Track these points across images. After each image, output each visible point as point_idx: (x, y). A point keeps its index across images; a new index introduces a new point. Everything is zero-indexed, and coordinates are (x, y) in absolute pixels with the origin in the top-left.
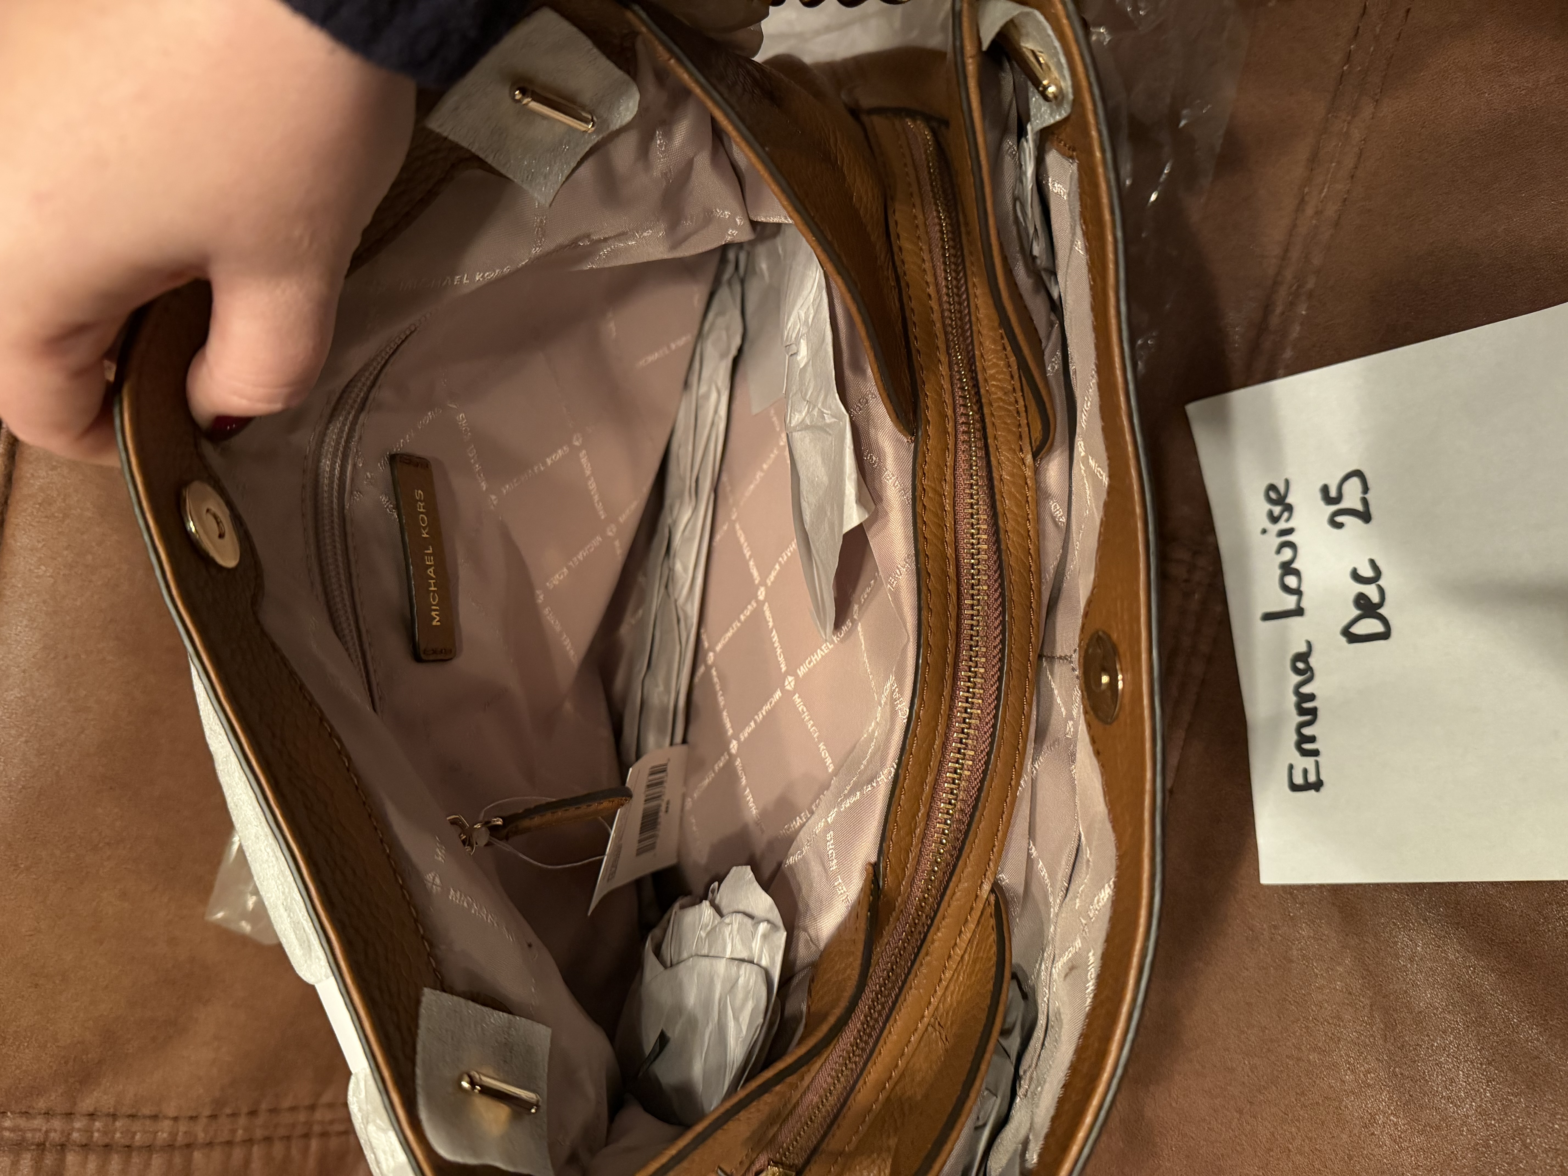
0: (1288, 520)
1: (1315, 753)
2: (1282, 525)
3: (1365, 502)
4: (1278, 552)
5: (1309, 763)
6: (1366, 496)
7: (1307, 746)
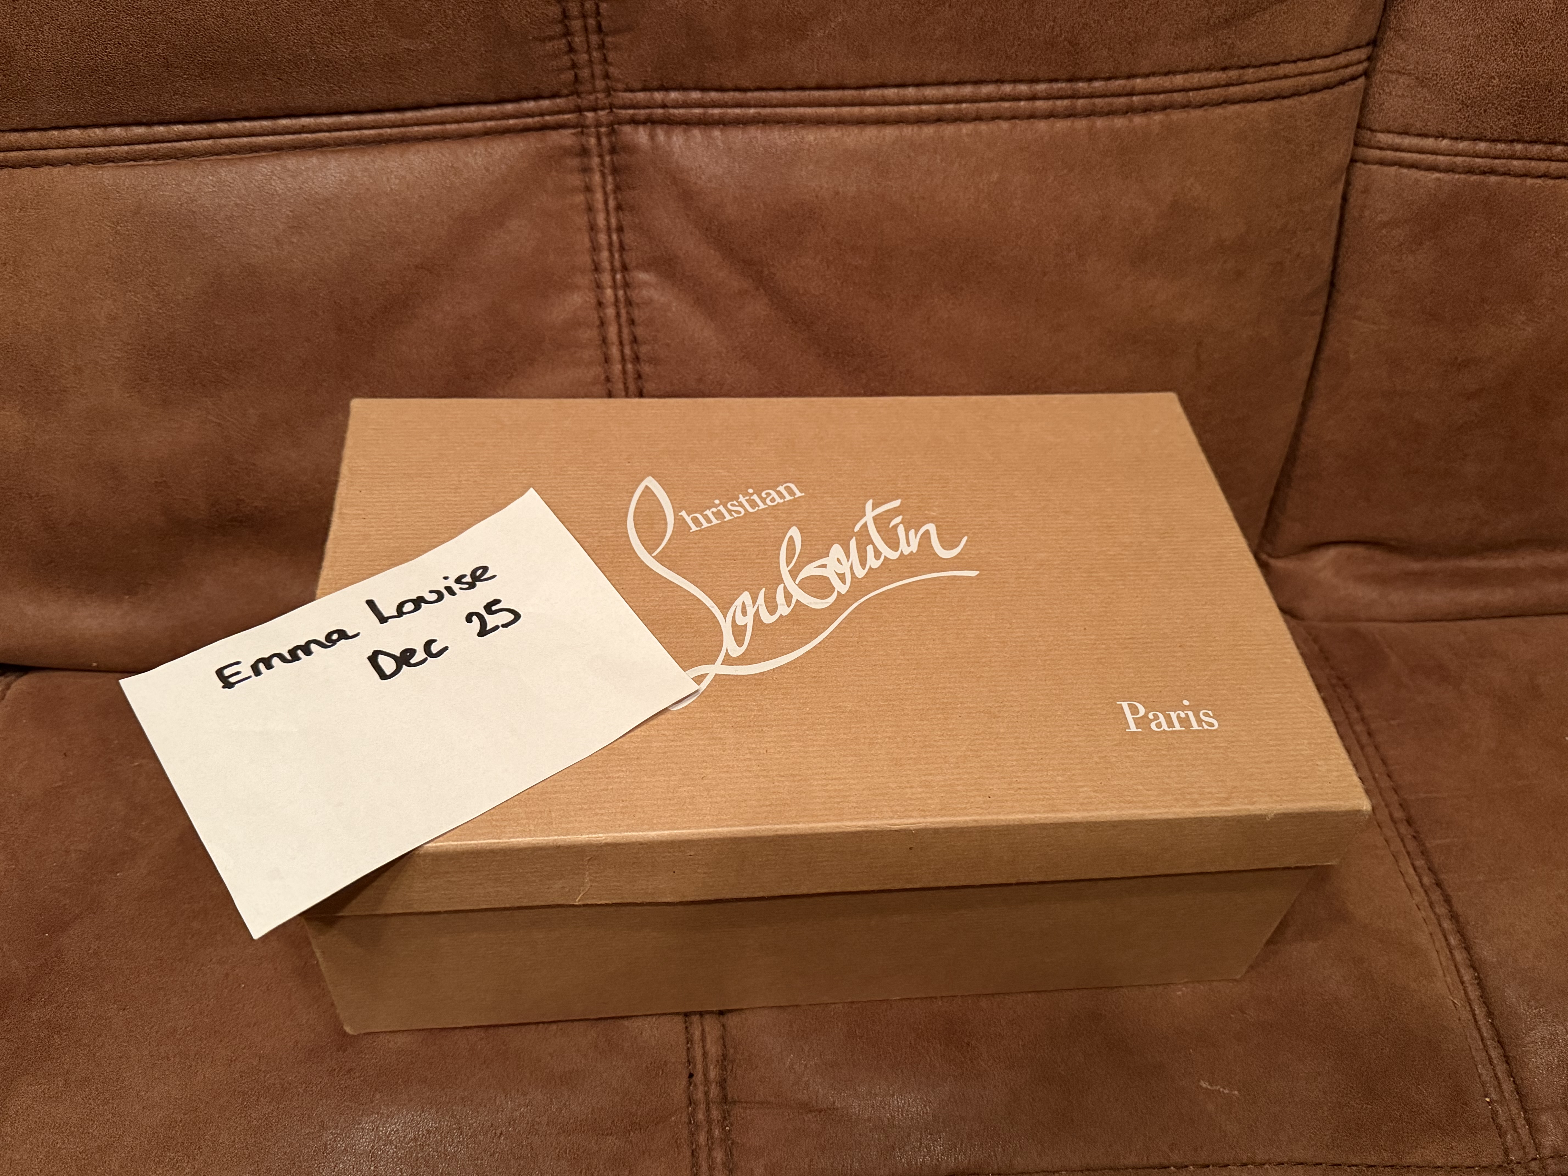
0: (461, 589)
1: (257, 673)
2: (456, 587)
3: (496, 628)
4: (431, 592)
5: (247, 671)
6: (501, 628)
7: (261, 666)
